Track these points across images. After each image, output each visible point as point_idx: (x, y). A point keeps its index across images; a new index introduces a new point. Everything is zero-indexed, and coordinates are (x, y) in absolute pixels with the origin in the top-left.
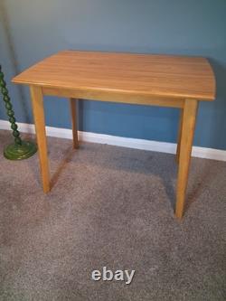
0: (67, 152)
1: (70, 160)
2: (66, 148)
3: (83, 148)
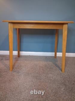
0: (16, 58)
1: (18, 60)
2: (15, 57)
3: (21, 57)
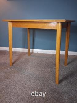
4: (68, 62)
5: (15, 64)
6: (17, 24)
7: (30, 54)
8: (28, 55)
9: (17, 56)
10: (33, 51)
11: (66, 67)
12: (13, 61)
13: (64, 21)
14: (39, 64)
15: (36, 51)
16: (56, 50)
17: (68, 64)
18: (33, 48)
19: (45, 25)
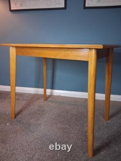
4: (110, 114)
5: (19, 116)
6: (23, 50)
7: (46, 98)
8: (43, 100)
9: (25, 102)
10: (52, 93)
11: (107, 124)
12: (17, 110)
13: (101, 47)
14: (60, 116)
15: (57, 92)
16: (87, 92)
17: (110, 117)
18: (52, 88)
19: (69, 52)
